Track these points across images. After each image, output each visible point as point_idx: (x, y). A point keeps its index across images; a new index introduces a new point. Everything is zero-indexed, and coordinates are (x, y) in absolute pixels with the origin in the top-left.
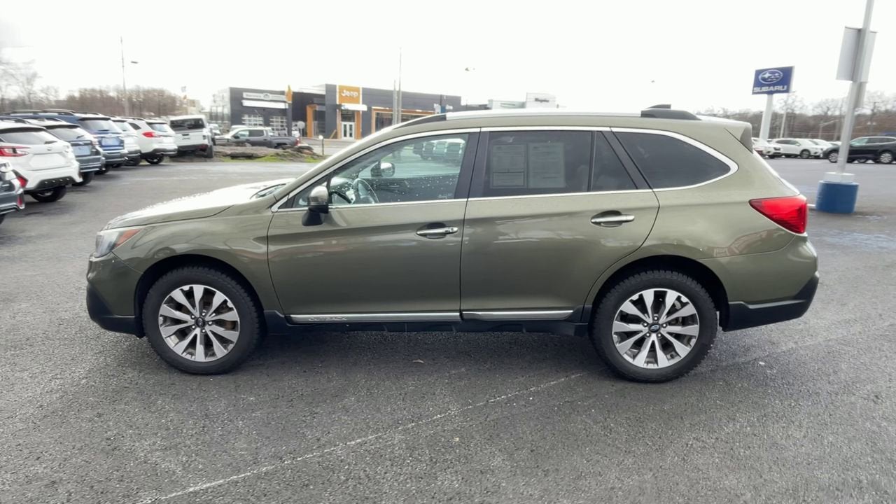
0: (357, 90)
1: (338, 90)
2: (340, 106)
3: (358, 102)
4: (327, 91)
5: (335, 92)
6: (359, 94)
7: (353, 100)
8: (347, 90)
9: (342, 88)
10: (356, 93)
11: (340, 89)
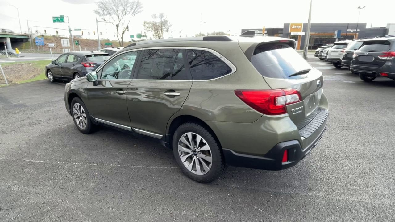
0: (300, 25)
1: (290, 26)
2: (290, 33)
3: (301, 31)
4: (284, 27)
5: (289, 27)
6: (301, 27)
7: (298, 30)
8: (295, 25)
9: (292, 25)
10: (300, 26)
11: (291, 25)
